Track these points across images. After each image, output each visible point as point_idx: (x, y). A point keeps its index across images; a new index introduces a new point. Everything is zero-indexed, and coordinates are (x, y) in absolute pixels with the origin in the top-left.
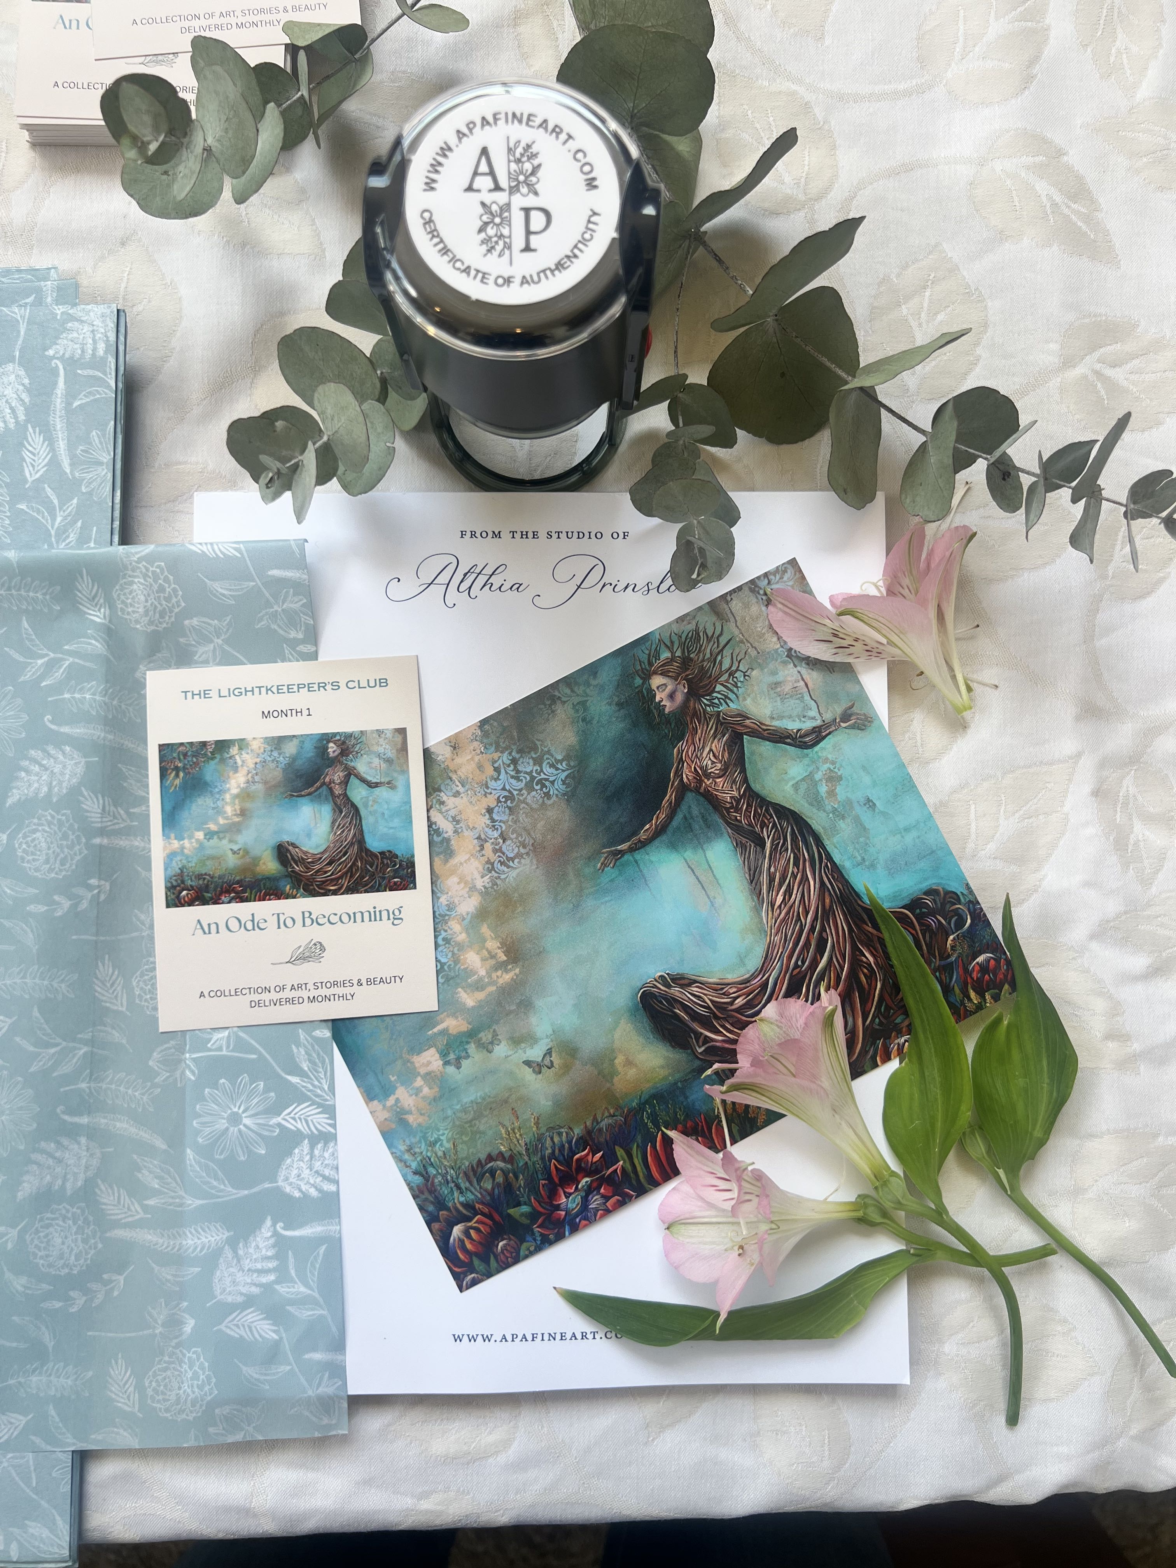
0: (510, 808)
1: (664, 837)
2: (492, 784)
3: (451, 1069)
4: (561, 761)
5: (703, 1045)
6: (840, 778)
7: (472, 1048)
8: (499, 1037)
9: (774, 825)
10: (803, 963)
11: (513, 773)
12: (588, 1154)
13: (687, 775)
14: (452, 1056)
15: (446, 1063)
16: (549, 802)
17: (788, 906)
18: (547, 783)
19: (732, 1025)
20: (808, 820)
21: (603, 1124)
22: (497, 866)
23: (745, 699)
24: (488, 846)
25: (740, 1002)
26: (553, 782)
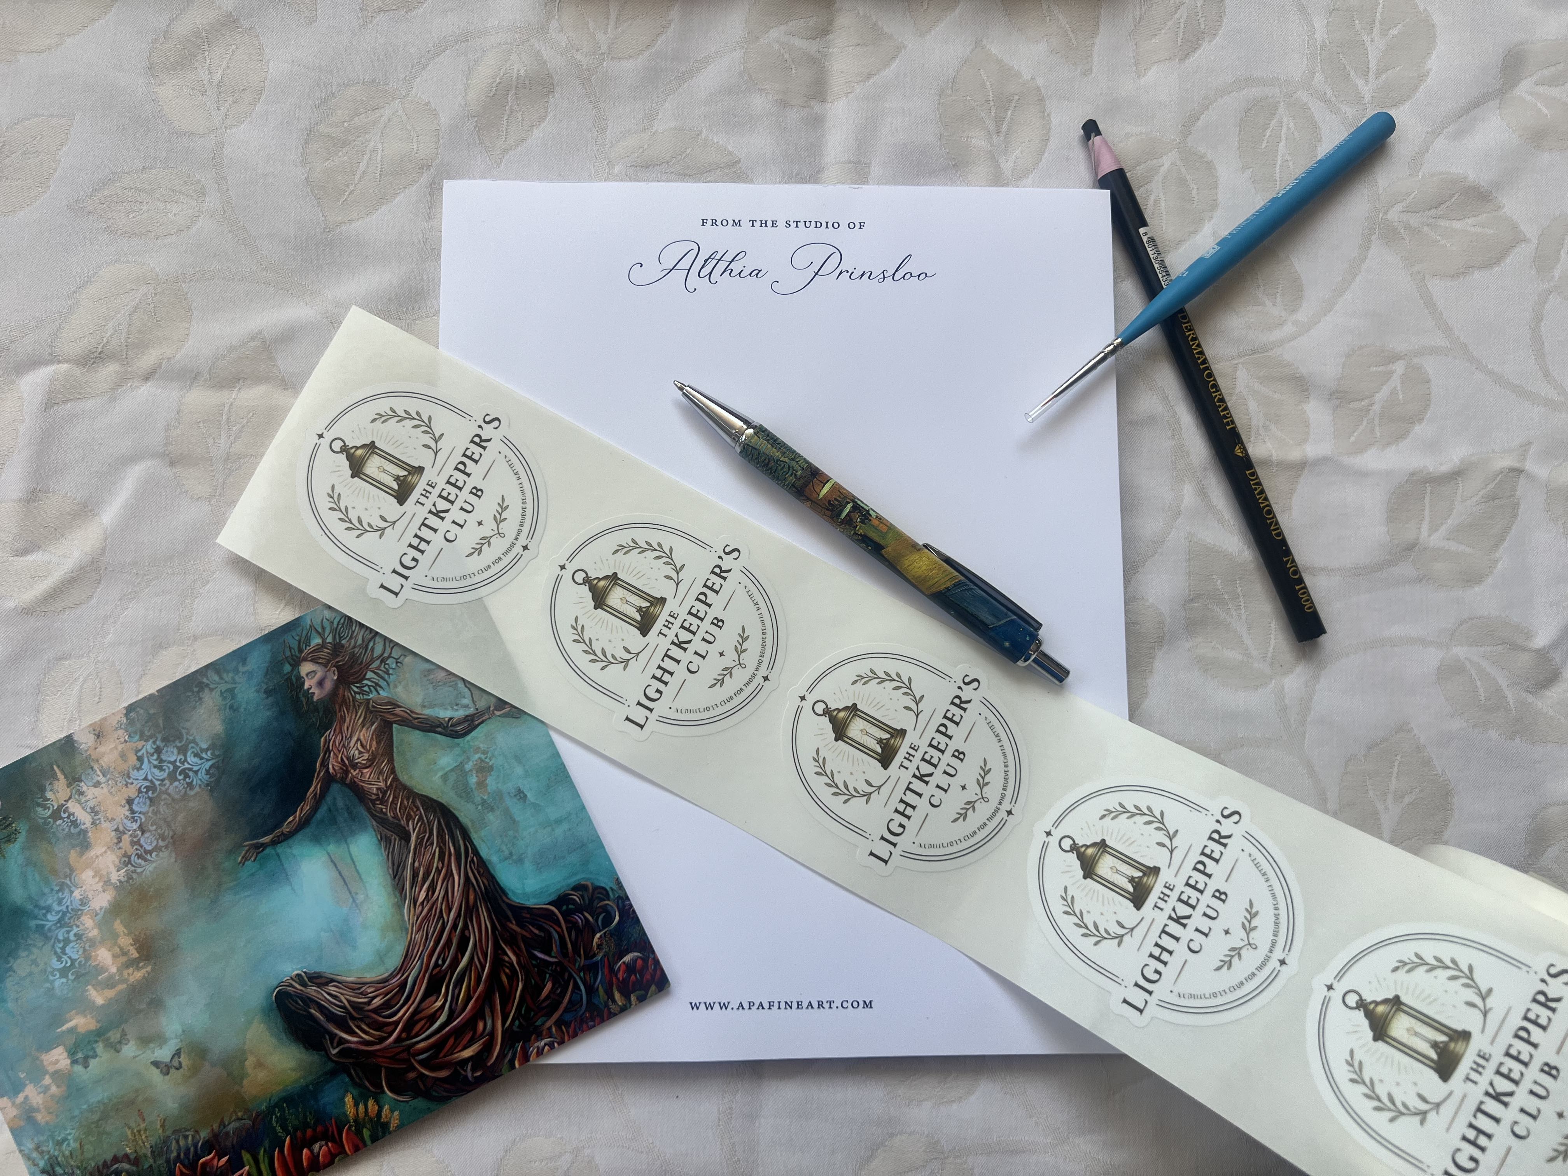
0: (151, 799)
1: (307, 830)
2: (134, 774)
3: (78, 1068)
4: (206, 750)
5: (337, 1046)
6: (491, 768)
7: (100, 1047)
8: (128, 1037)
9: (421, 818)
10: (444, 962)
11: (156, 763)
12: (213, 1158)
13: (333, 765)
14: (80, 1055)
15: (74, 1062)
16: (192, 793)
17: (431, 902)
18: (191, 774)
19: (368, 1025)
20: (456, 813)
21: (231, 1128)
22: (134, 858)
23: (395, 686)
24: (126, 838)
25: (377, 1002)
26: (196, 772)
